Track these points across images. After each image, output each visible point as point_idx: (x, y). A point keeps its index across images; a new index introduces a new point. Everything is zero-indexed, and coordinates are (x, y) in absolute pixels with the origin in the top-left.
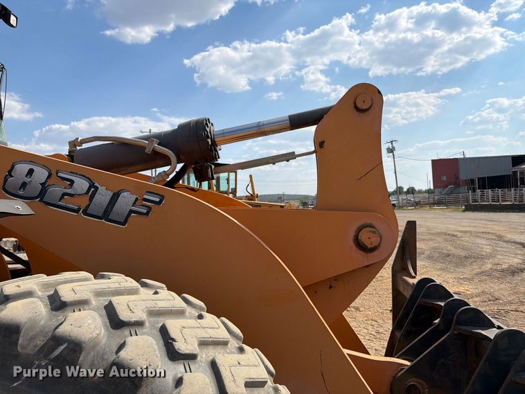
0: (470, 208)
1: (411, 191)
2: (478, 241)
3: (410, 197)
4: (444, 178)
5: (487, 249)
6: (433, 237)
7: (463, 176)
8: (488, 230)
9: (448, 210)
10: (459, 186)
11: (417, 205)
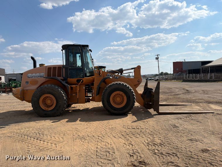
1: (166, 74)
2: (177, 89)
4: (178, 69)
7: (184, 69)
9: (177, 81)
10: (183, 73)
11: (166, 79)
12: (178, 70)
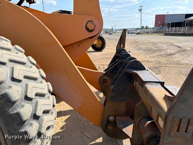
0: (166, 34)
1: (147, 28)
2: (164, 45)
3: (145, 30)
5: (165, 48)
6: (148, 44)
7: (166, 22)
8: (169, 42)
9: (158, 35)
10: (164, 26)
11: (147, 33)
12: (159, 23)
